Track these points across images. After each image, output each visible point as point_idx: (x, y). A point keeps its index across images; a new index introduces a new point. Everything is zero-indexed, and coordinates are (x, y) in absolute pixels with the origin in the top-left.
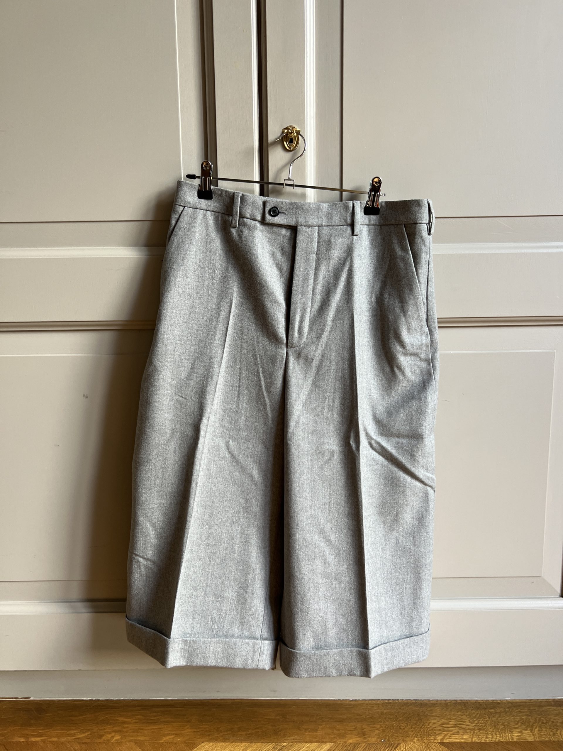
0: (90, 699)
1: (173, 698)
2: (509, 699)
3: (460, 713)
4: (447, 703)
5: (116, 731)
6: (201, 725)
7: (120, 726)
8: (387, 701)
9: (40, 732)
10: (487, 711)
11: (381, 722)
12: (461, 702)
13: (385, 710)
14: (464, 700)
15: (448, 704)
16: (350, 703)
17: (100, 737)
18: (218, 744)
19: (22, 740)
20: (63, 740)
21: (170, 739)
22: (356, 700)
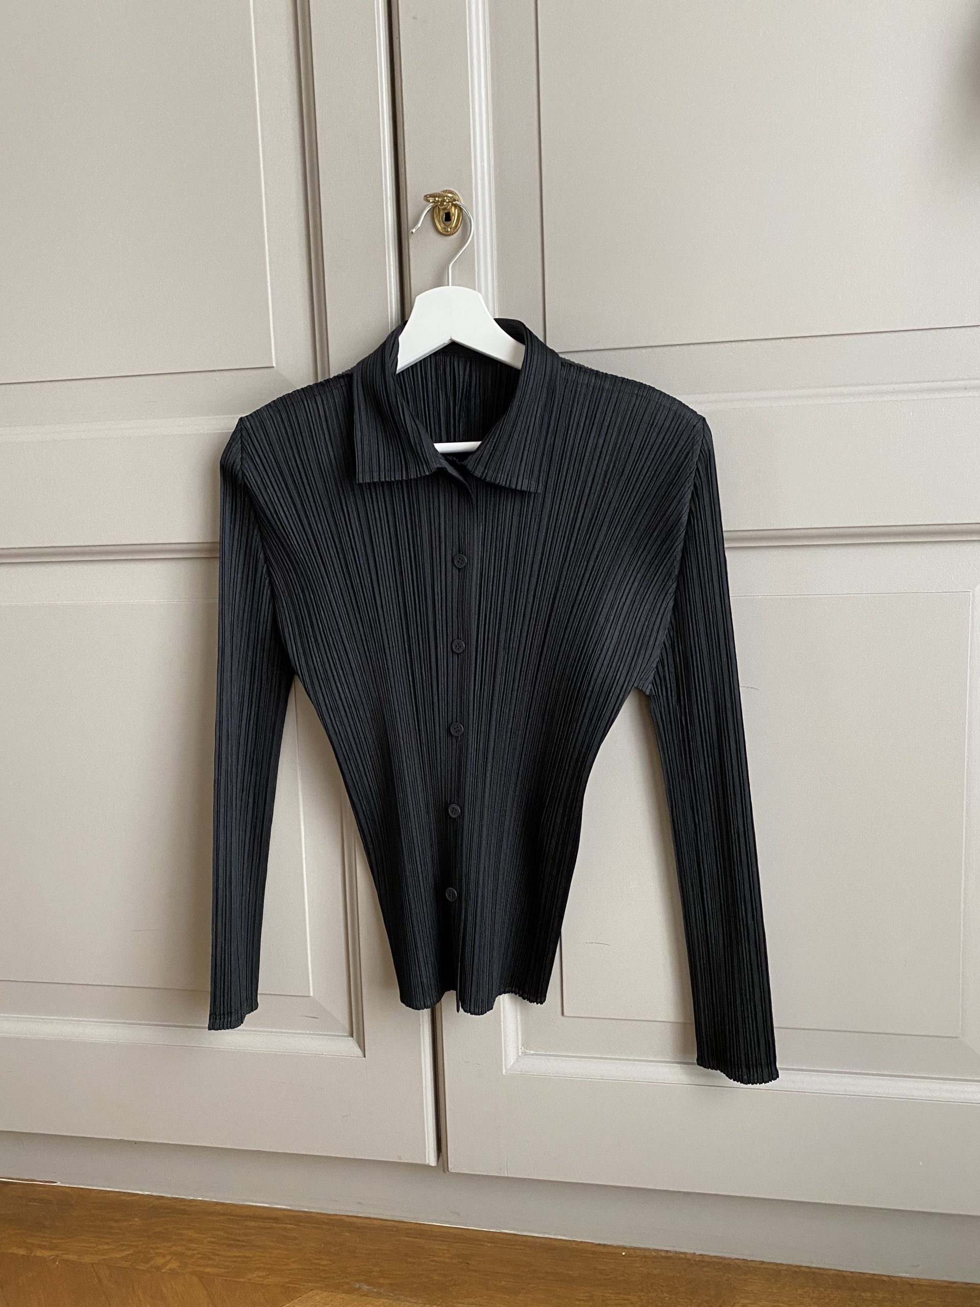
0: (149, 1193)
1: (284, 1207)
2: (908, 1275)
3: (800, 1292)
4: (780, 1271)
5: (174, 1254)
6: (316, 1259)
7: (184, 1245)
8: (663, 1254)
9: (53, 1241)
10: (856, 1293)
11: (642, 1291)
12: (808, 1270)
13: (655, 1269)
14: (817, 1268)
15: (782, 1272)
16: (594, 1249)
17: (147, 1261)
18: (338, 1296)
19: (22, 1252)
20: (87, 1259)
21: (260, 1277)
22: (604, 1245)
